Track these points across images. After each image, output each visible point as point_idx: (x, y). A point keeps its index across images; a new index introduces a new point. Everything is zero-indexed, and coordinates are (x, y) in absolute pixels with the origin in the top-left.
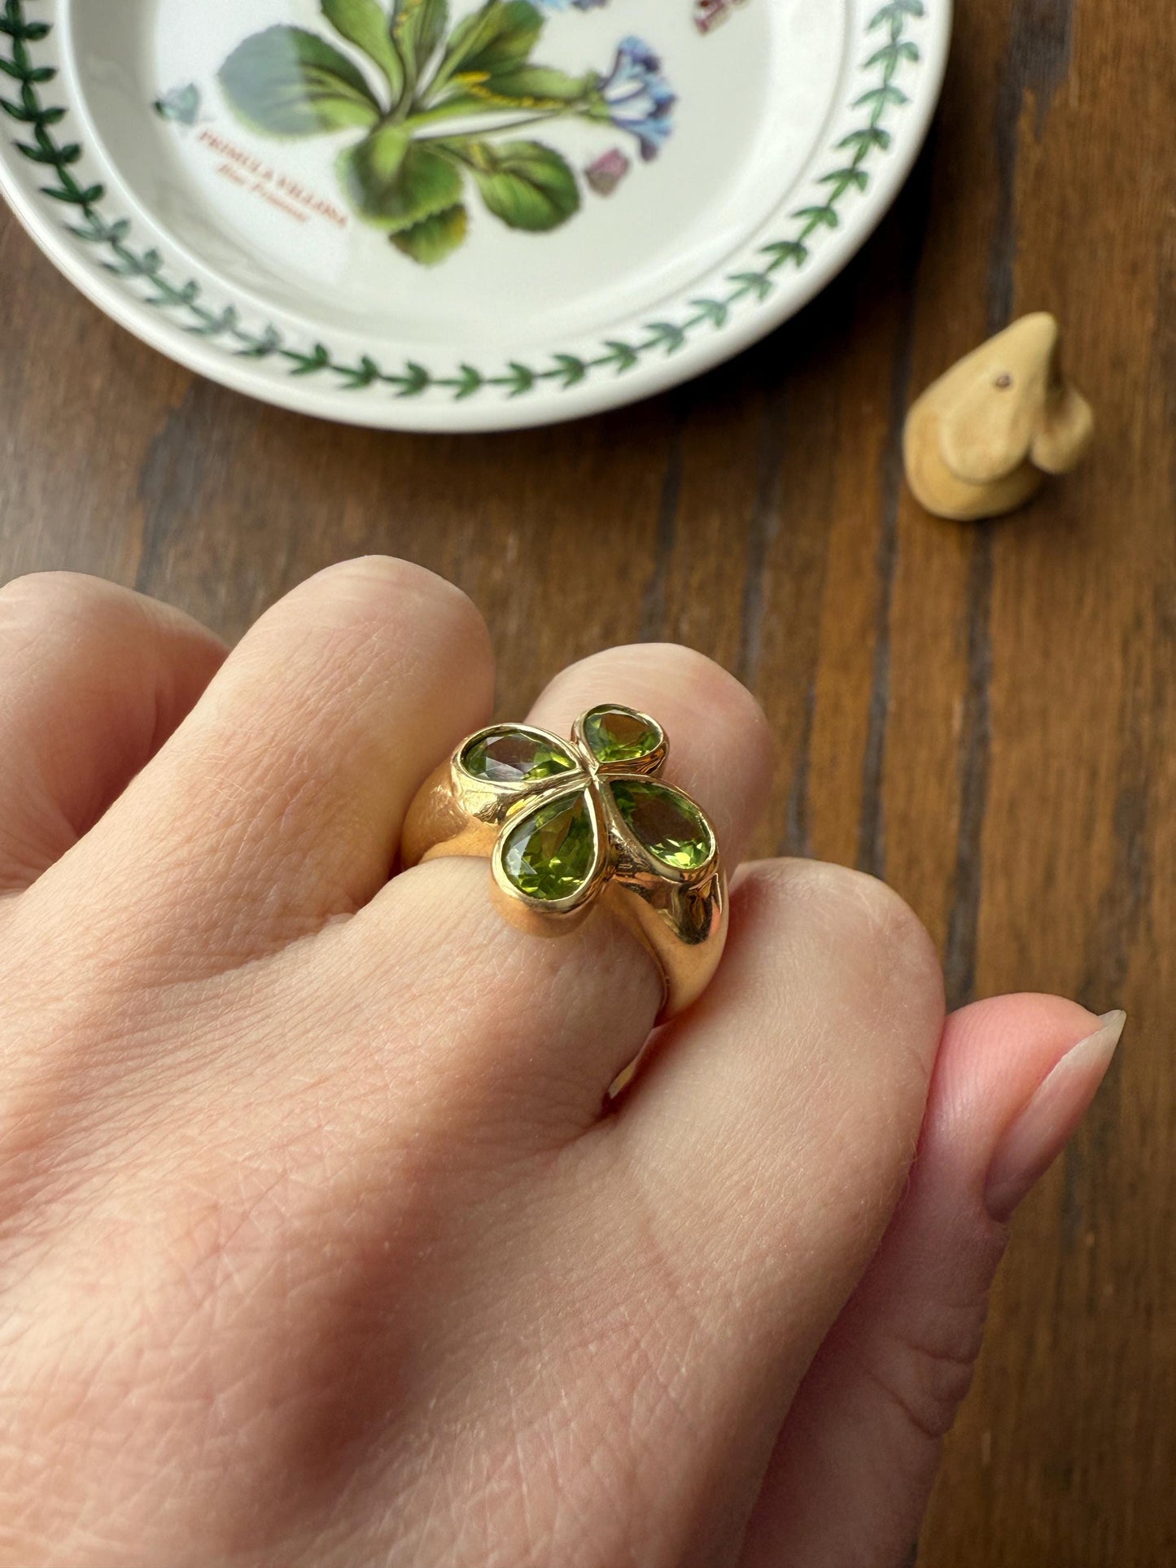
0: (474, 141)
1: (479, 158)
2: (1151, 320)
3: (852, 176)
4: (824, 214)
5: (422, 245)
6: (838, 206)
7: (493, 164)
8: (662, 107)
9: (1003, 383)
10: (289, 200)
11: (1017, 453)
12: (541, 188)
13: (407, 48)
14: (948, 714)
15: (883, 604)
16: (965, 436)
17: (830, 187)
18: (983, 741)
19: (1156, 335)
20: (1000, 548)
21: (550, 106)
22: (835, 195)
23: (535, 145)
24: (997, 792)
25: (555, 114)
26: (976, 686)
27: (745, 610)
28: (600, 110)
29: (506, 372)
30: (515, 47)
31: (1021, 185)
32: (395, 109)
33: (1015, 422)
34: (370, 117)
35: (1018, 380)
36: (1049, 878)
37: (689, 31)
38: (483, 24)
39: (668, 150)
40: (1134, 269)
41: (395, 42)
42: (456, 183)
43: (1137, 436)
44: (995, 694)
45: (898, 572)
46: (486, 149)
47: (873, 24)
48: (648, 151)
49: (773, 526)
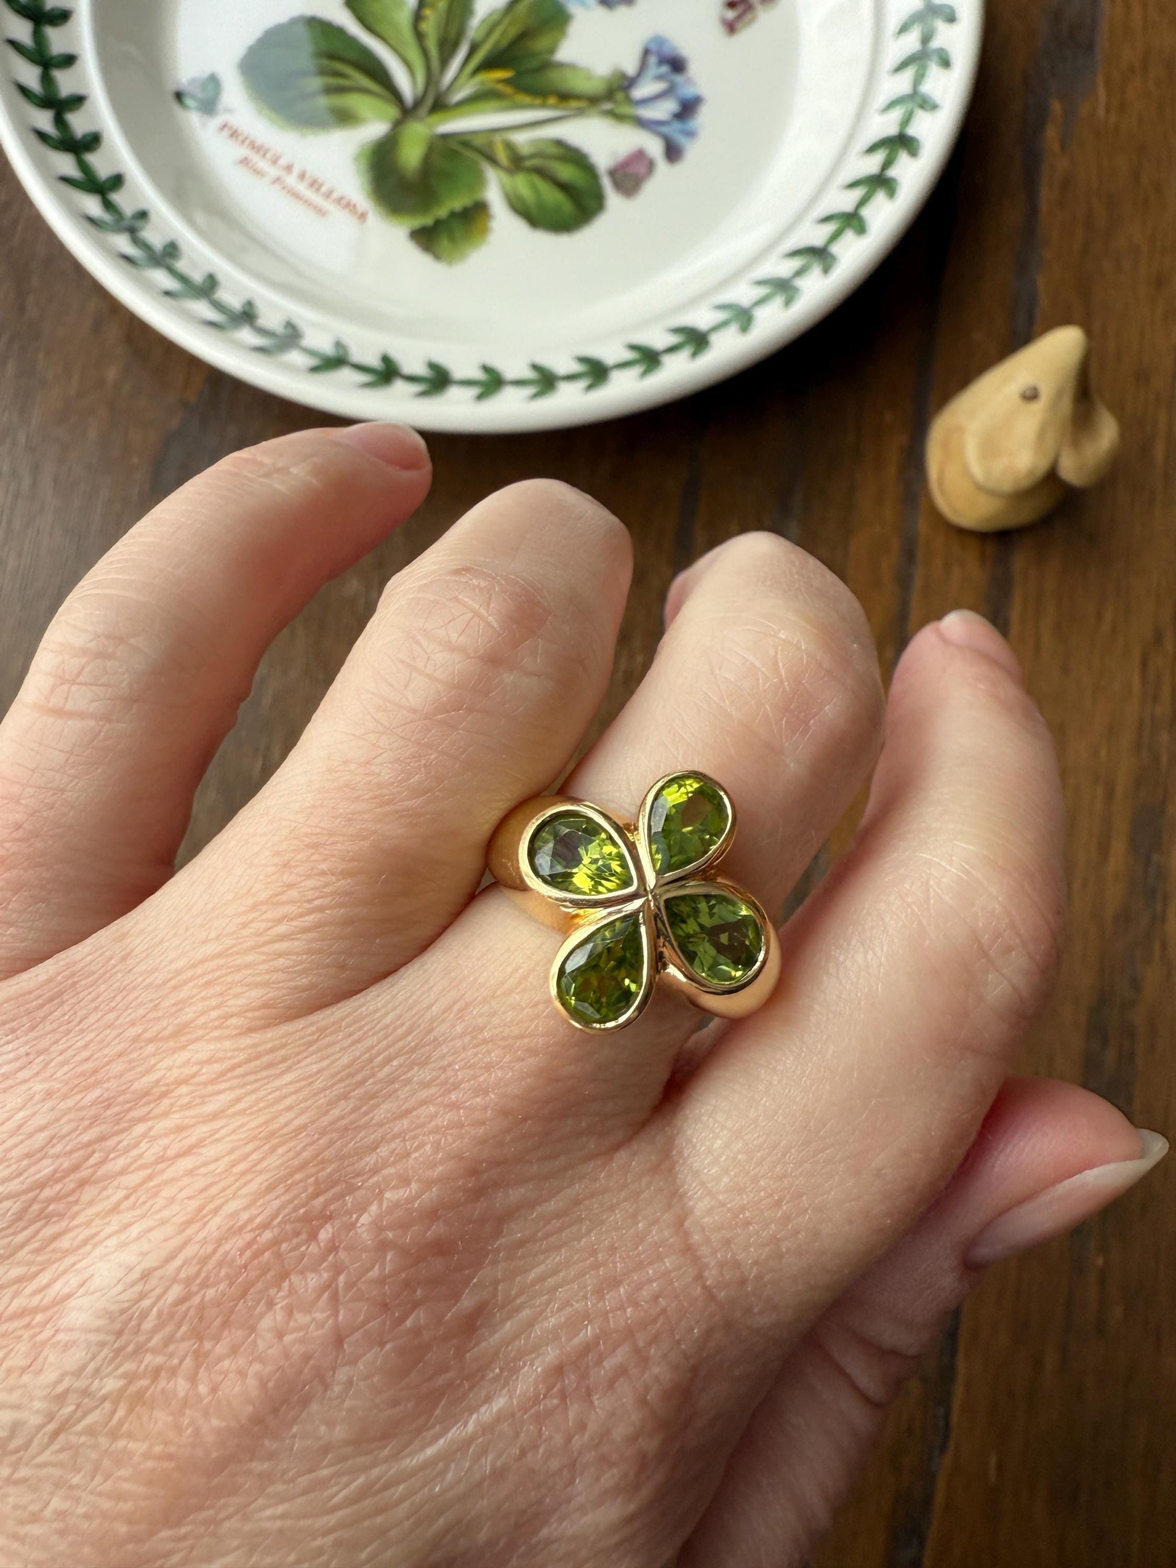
0: (498, 139)
1: (502, 156)
3: (881, 182)
4: (852, 221)
5: (444, 243)
6: (866, 213)
7: (517, 162)
8: (688, 108)
9: (1031, 396)
10: (309, 194)
11: (1043, 465)
12: (564, 187)
13: (432, 44)
16: (990, 447)
17: (858, 193)
20: (1020, 561)
21: (574, 104)
22: (863, 201)
23: (559, 143)
25: (580, 113)
28: (626, 110)
29: (528, 374)
30: (540, 44)
31: (1047, 194)
32: (418, 103)
33: (1041, 435)
34: (392, 112)
35: (1046, 393)
37: (717, 31)
38: (507, 21)
39: (693, 151)
41: (419, 36)
42: (479, 180)
45: (918, 583)
46: (509, 146)
47: (904, 29)
48: (673, 152)
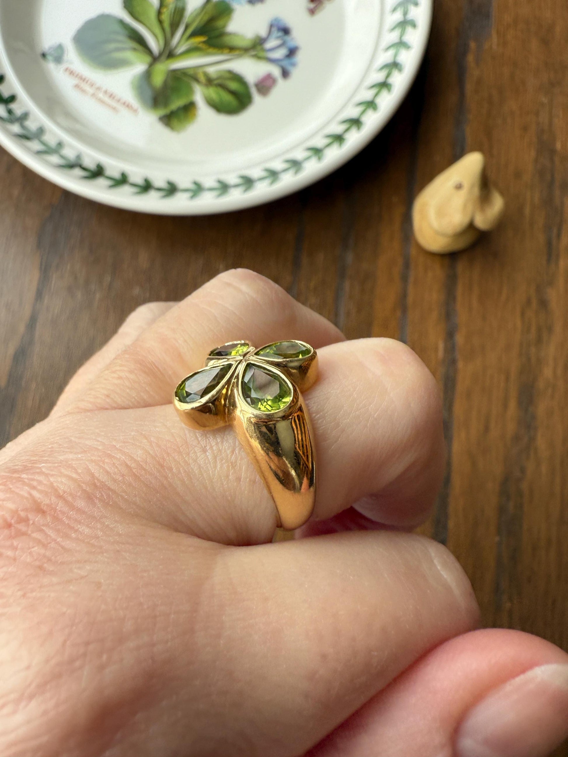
0: (200, 71)
1: (202, 79)
2: (533, 153)
3: (384, 85)
4: (371, 105)
5: (175, 122)
6: (378, 101)
7: (210, 82)
8: (292, 52)
9: (459, 187)
11: (467, 221)
12: (233, 93)
13: (166, 25)
14: (436, 350)
15: (404, 295)
16: (441, 213)
17: (373, 91)
18: (453, 362)
19: (536, 161)
20: (461, 267)
21: (237, 52)
22: (377, 95)
23: (230, 72)
24: (461, 386)
25: (239, 56)
26: (450, 335)
27: (337, 298)
28: (261, 54)
29: (215, 185)
30: (219, 23)
31: (469, 87)
32: (161, 54)
33: (465, 206)
34: (148, 59)
35: (466, 185)
36: (487, 429)
37: (305, 15)
38: (203, 13)
39: (296, 73)
40: (525, 129)
41: (160, 22)
42: (190, 91)
43: (527, 211)
44: (460, 339)
45: (411, 279)
46: (206, 74)
47: (394, 10)
48: (285, 74)
49: (350, 257)
